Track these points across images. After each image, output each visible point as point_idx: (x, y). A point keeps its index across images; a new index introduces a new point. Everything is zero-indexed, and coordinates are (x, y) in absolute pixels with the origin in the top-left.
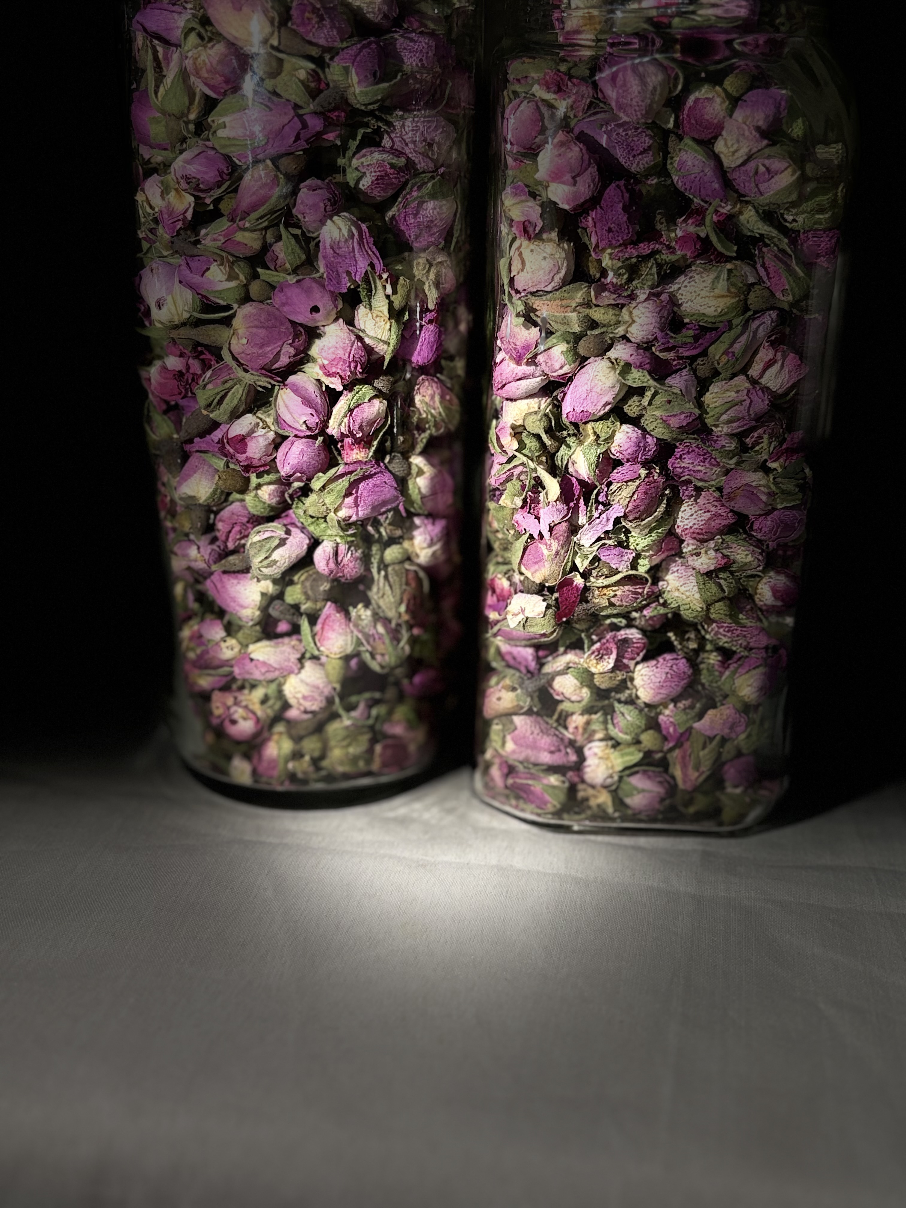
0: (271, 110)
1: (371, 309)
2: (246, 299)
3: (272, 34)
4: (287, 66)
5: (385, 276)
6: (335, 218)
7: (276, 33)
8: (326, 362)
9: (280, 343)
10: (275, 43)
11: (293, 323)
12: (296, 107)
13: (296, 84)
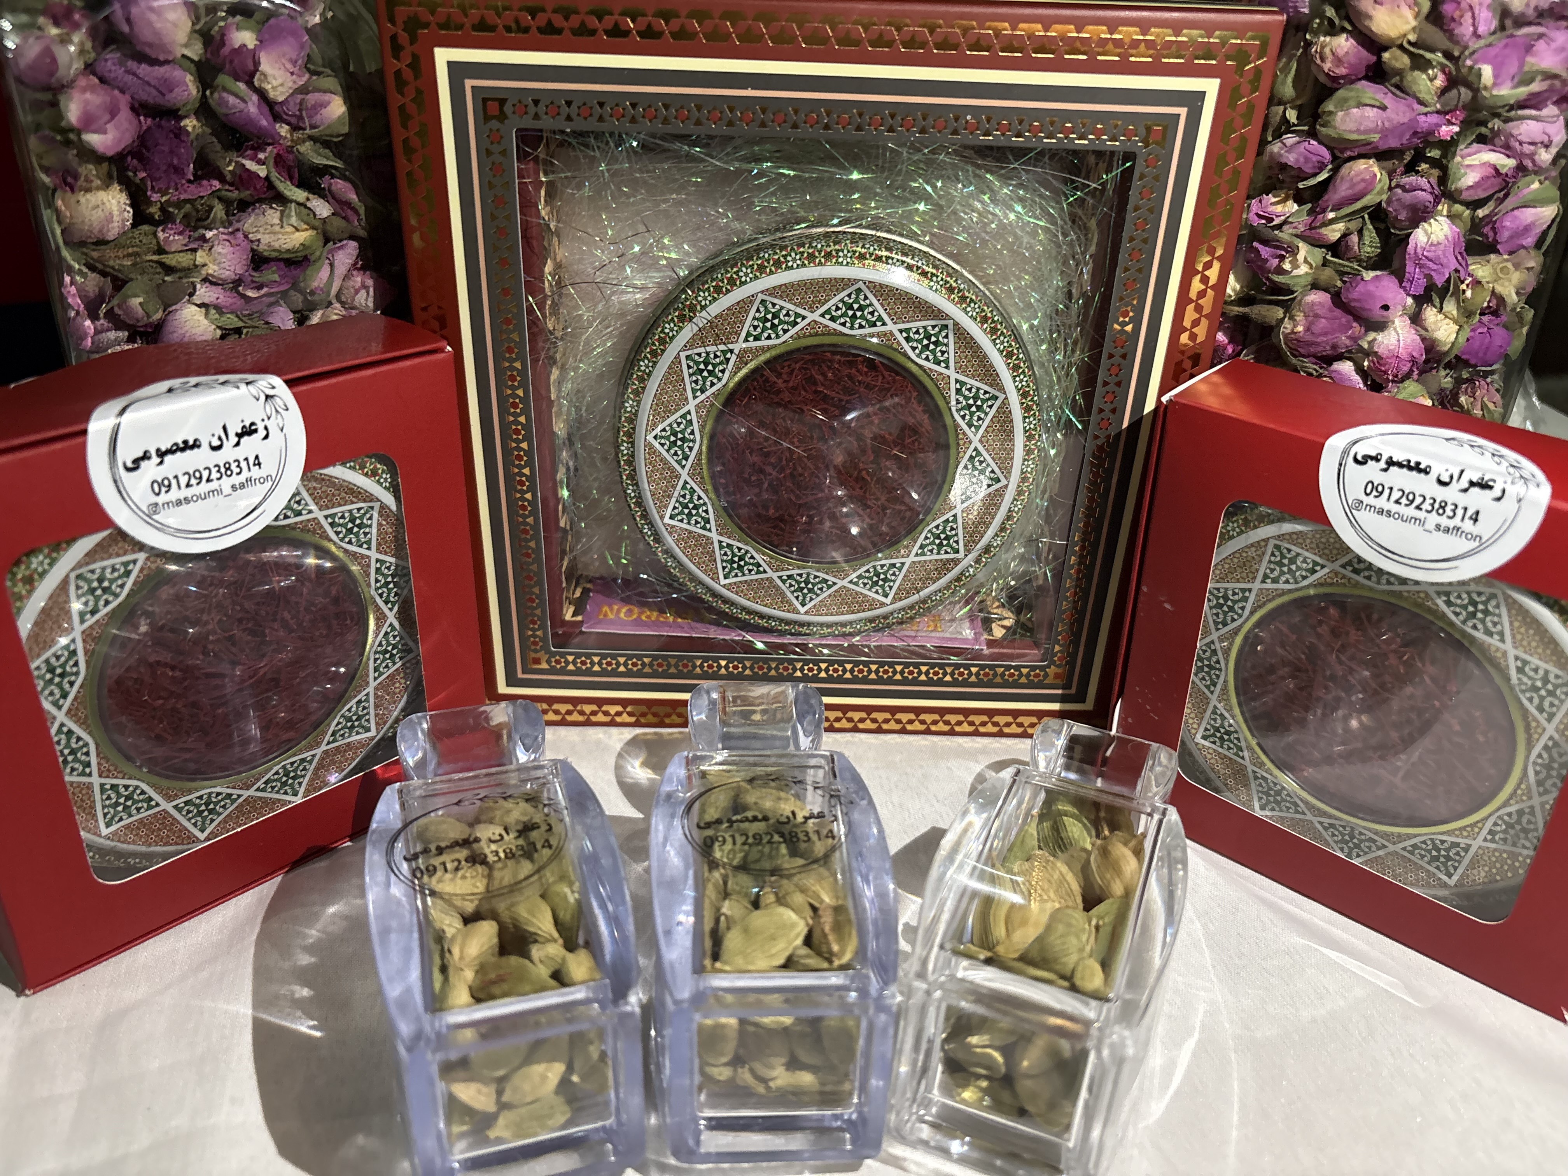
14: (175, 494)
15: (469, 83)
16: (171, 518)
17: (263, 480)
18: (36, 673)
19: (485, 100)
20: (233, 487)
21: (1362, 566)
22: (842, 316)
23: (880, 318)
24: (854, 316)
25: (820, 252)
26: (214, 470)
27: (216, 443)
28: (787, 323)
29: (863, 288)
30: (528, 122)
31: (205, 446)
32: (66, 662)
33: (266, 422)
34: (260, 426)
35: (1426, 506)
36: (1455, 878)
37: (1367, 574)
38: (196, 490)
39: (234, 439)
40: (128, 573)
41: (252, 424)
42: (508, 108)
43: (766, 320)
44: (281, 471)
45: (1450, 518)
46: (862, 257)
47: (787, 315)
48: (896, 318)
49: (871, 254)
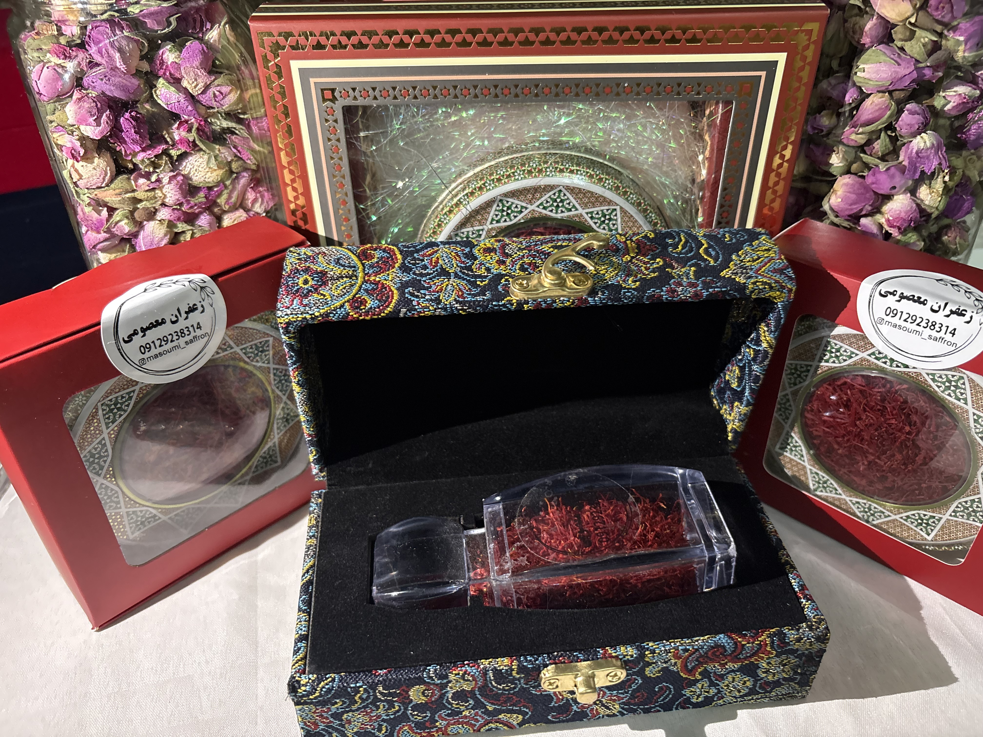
0: (899, 65)
1: (930, 187)
2: (848, 172)
3: (913, 15)
4: (917, 34)
5: (946, 171)
6: (923, 134)
7: (915, 15)
8: (891, 218)
9: (863, 204)
10: (913, 20)
11: (875, 193)
12: (917, 61)
13: (920, 47)
14: (154, 351)
15: (312, 81)
16: (152, 365)
17: (204, 336)
18: (84, 459)
19: (322, 90)
20: (186, 343)
21: (881, 355)
22: (550, 206)
23: (574, 206)
24: (558, 206)
25: (535, 169)
26: (174, 335)
27: (174, 319)
28: (517, 212)
29: (563, 190)
30: (349, 102)
31: (168, 321)
32: (101, 450)
33: (203, 303)
34: (199, 305)
35: (923, 324)
36: (933, 534)
37: (884, 360)
38: (166, 347)
39: (184, 315)
40: (130, 398)
41: (195, 305)
42: (337, 94)
43: (503, 211)
44: (213, 330)
45: (937, 331)
46: (561, 171)
47: (516, 207)
48: (585, 206)
49: (567, 169)
